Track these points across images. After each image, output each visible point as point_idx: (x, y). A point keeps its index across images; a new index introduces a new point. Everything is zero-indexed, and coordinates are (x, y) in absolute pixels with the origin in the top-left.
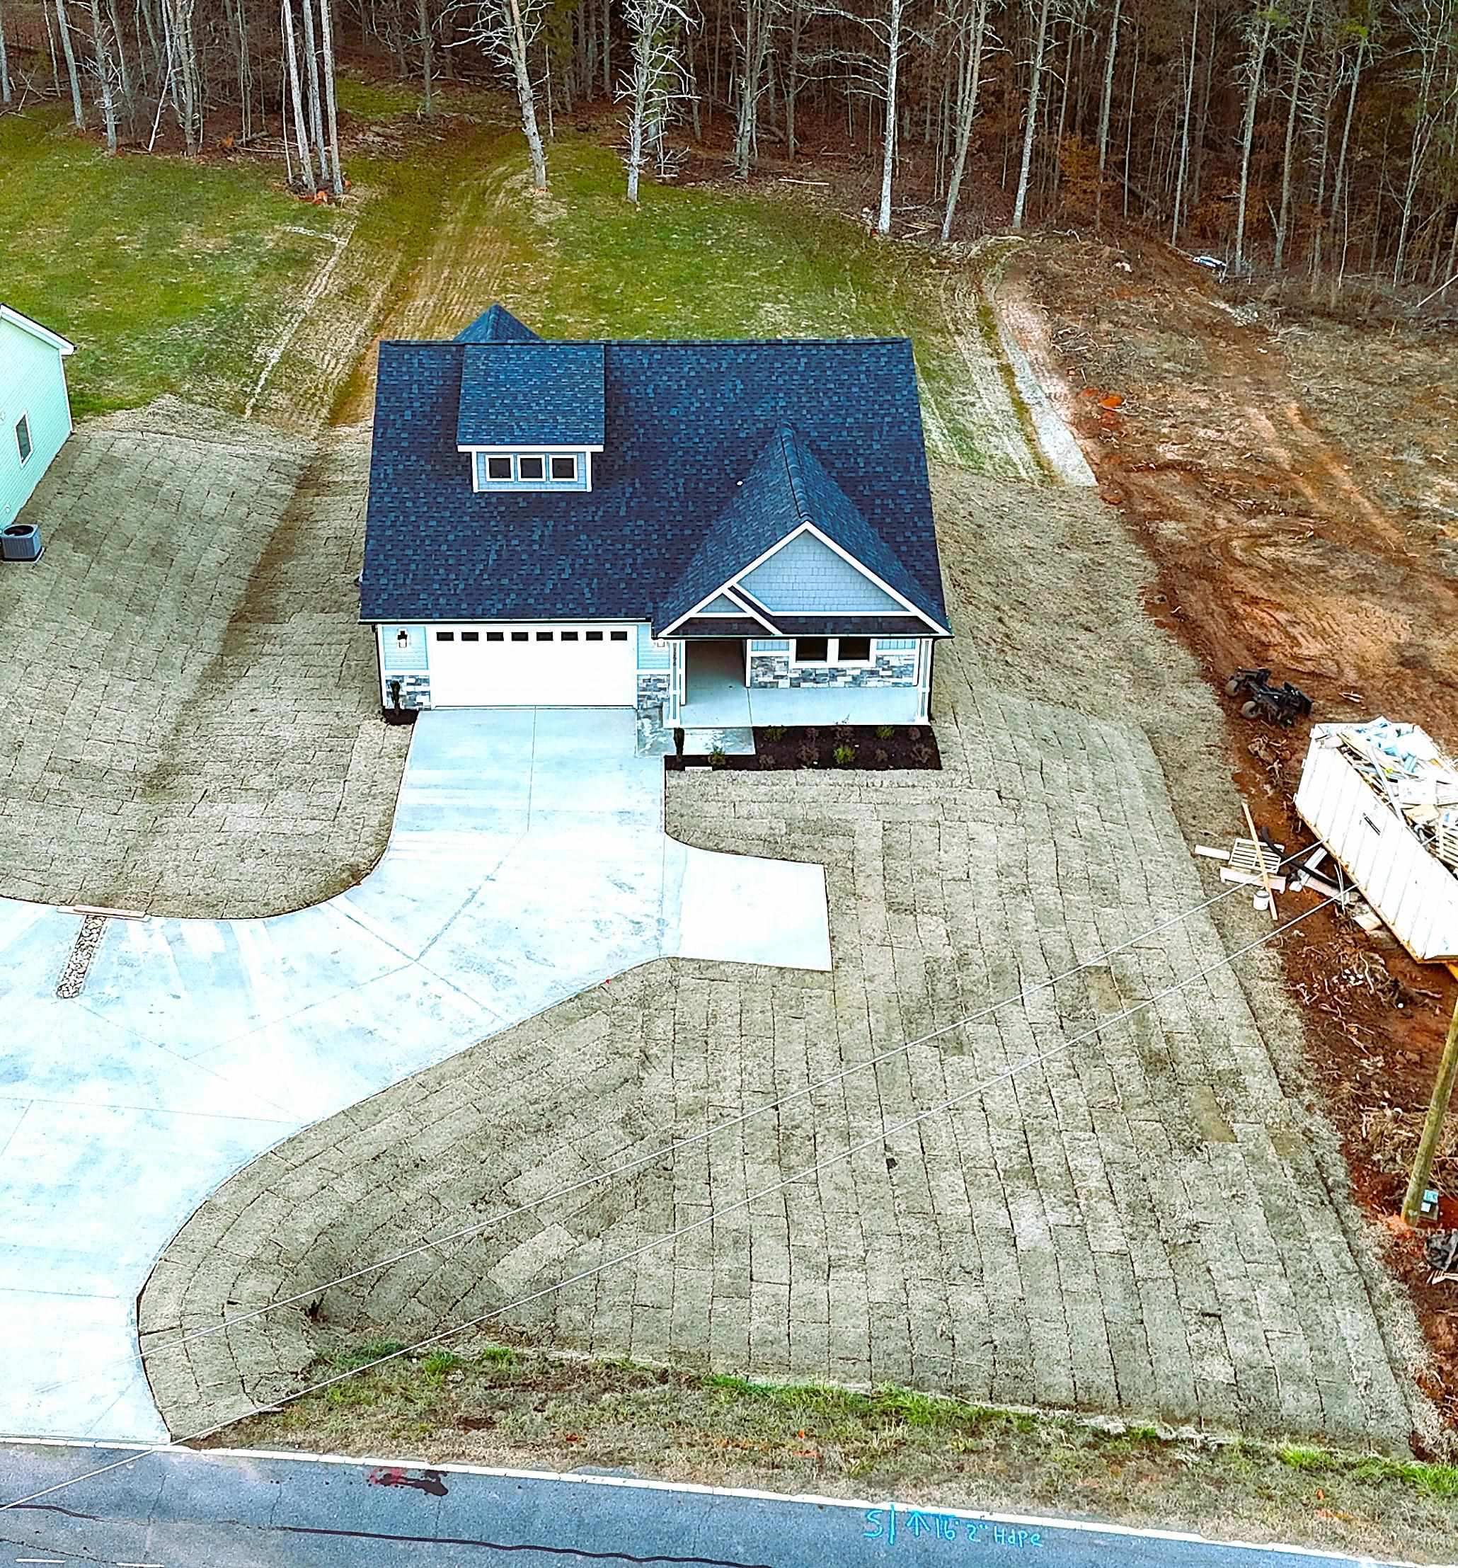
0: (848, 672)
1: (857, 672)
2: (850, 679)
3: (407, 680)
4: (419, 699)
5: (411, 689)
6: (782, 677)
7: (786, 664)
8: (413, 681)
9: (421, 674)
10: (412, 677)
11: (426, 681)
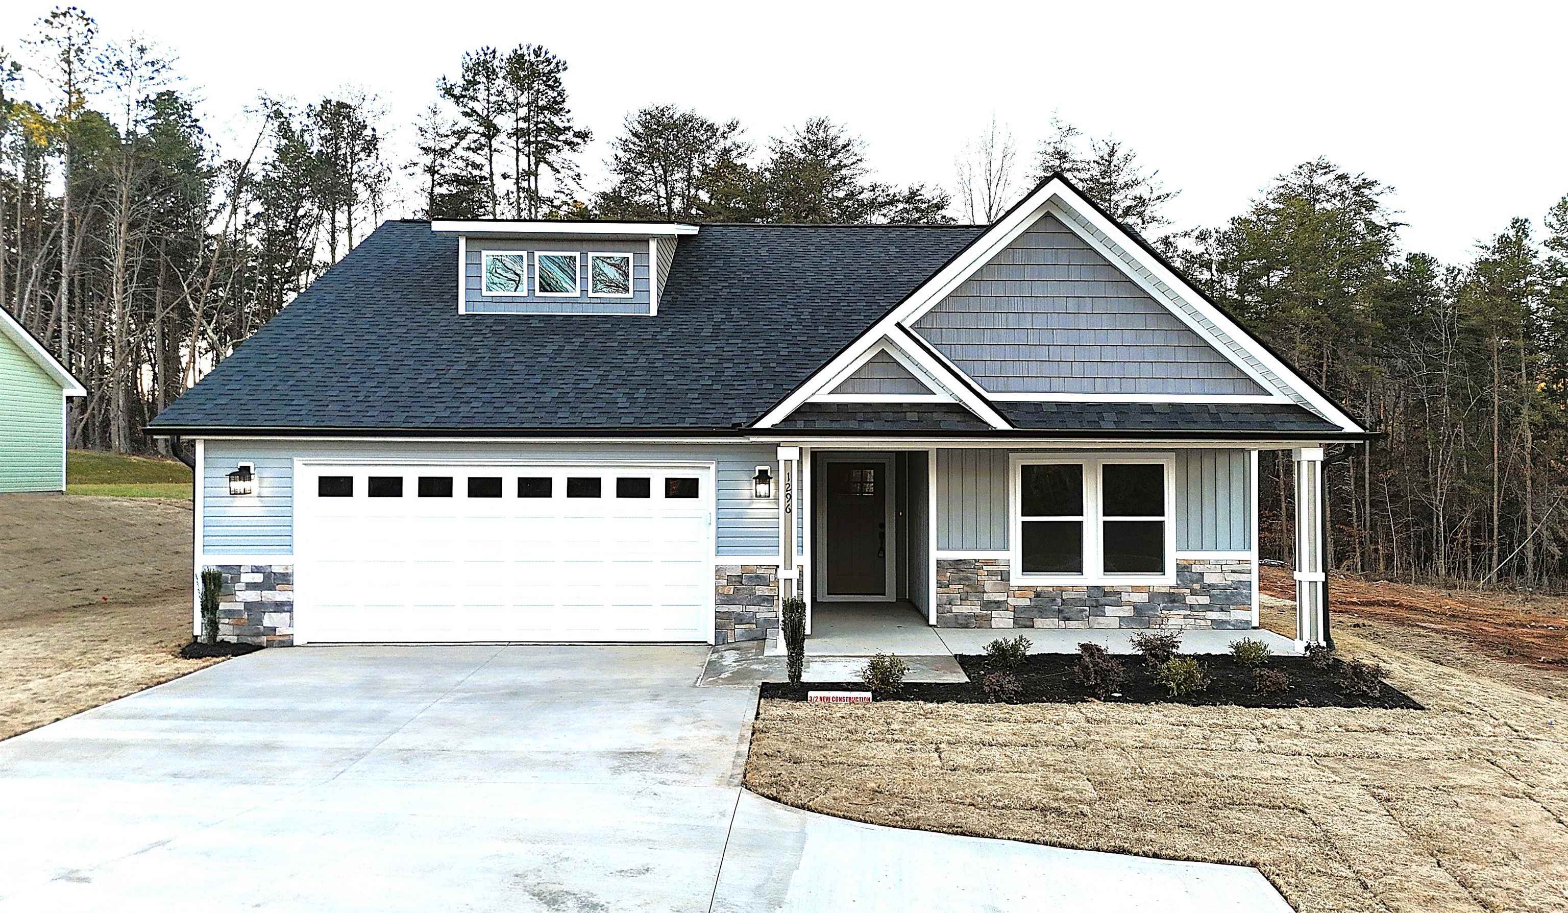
0: (1125, 597)
1: (1143, 597)
2: (1128, 612)
3: (246, 578)
4: (269, 620)
5: (253, 596)
6: (998, 605)
7: (1005, 577)
8: (259, 578)
9: (277, 562)
10: (256, 570)
11: (285, 579)
